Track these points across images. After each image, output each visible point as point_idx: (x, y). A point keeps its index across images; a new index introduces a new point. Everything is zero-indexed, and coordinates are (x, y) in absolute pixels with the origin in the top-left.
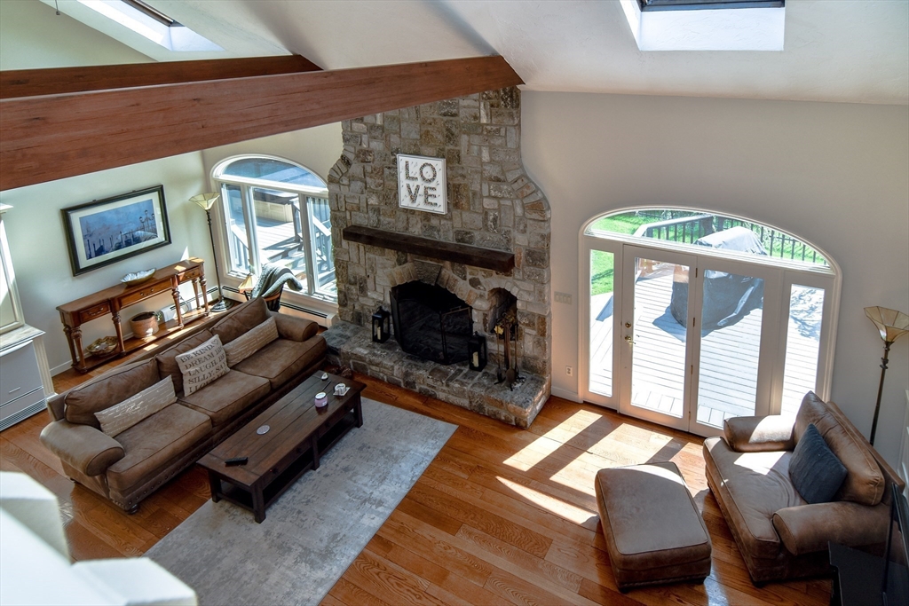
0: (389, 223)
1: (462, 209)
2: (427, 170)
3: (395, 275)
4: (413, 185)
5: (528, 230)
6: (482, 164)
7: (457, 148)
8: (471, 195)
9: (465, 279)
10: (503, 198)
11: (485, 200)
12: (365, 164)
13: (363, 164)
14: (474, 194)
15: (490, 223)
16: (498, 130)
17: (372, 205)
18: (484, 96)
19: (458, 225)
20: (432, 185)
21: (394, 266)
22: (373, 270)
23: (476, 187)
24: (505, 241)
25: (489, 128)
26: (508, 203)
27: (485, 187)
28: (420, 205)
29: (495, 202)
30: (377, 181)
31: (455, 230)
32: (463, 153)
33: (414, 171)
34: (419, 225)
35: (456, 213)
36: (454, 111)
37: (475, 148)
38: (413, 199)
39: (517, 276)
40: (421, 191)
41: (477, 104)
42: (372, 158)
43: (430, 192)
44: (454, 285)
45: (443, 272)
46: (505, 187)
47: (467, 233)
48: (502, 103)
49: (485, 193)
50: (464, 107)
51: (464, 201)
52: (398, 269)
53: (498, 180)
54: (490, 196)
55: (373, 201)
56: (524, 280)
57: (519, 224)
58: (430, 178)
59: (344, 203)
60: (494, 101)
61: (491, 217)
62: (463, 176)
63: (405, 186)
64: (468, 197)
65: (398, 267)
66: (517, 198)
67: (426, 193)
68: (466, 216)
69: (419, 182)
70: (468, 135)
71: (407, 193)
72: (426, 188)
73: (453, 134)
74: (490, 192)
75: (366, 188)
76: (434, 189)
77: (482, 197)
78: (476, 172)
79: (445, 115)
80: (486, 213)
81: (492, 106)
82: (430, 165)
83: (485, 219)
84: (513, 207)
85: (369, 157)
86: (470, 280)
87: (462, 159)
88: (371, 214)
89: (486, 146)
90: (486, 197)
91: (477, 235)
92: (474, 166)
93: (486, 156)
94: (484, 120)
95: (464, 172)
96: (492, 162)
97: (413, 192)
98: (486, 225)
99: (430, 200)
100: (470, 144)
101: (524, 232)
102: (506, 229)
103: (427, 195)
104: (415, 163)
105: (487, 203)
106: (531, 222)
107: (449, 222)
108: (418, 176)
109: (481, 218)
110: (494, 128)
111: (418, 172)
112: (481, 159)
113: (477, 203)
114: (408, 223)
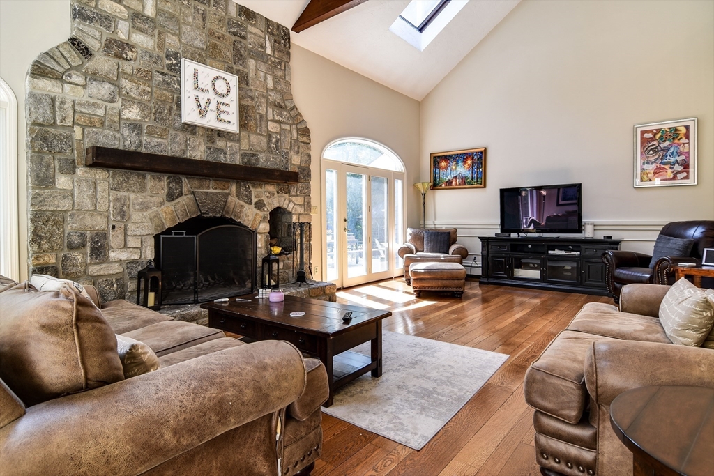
0: (159, 145)
1: (251, 129)
2: (219, 83)
3: (163, 216)
4: (202, 96)
5: (301, 150)
6: (267, 89)
7: (245, 70)
8: (258, 117)
9: (251, 203)
10: (284, 123)
11: (269, 123)
12: (121, 62)
13: (117, 60)
14: (261, 116)
15: (272, 145)
16: (280, 64)
17: (128, 119)
18: (269, 30)
19: (245, 146)
20: (225, 100)
21: (162, 203)
22: (123, 216)
23: (262, 110)
24: (285, 161)
25: (273, 59)
26: (287, 127)
27: (270, 111)
28: (210, 121)
29: (277, 125)
30: (142, 87)
31: (241, 152)
32: (251, 75)
33: (205, 82)
34: (202, 148)
35: (244, 134)
36: (243, 33)
37: (262, 74)
38: (203, 113)
39: (293, 193)
40: (213, 106)
41: (263, 35)
42: (135, 55)
43: (223, 108)
44: (240, 213)
45: (229, 199)
46: (285, 113)
47: (254, 155)
48: (283, 41)
49: (270, 117)
50: (252, 33)
51: (252, 123)
52: (169, 207)
53: (280, 106)
54: (274, 121)
55: (133, 114)
56: (297, 195)
57: (295, 146)
58: (223, 93)
59: (71, 112)
60: (276, 38)
61: (274, 140)
62: (252, 99)
63: (193, 98)
64: (255, 118)
65: (167, 204)
66: (294, 124)
67: (218, 108)
68: (253, 138)
69: (211, 95)
70: (256, 60)
71: (195, 106)
72: (218, 103)
73: (241, 56)
74: (273, 115)
75: (119, 94)
76: (227, 105)
77: (267, 120)
78: (263, 96)
79: (235, 34)
80: (270, 136)
81: (275, 41)
82: (224, 79)
83: (269, 141)
84: (290, 132)
85: (130, 53)
86: (256, 203)
87: (250, 82)
88: (126, 133)
89: (271, 75)
90: (271, 121)
91: (262, 157)
92: (262, 90)
93: (270, 85)
94: (269, 51)
95: (252, 94)
96: (275, 89)
97: (203, 106)
98: (270, 147)
99: (223, 116)
100: (257, 70)
101: (298, 152)
102: (286, 150)
103: (219, 112)
104: (207, 73)
105: (272, 127)
106: (302, 144)
107: (237, 144)
108: (210, 88)
109: (265, 141)
110: (277, 61)
111: (210, 84)
112: (267, 86)
113: (263, 126)
114: (186, 146)
